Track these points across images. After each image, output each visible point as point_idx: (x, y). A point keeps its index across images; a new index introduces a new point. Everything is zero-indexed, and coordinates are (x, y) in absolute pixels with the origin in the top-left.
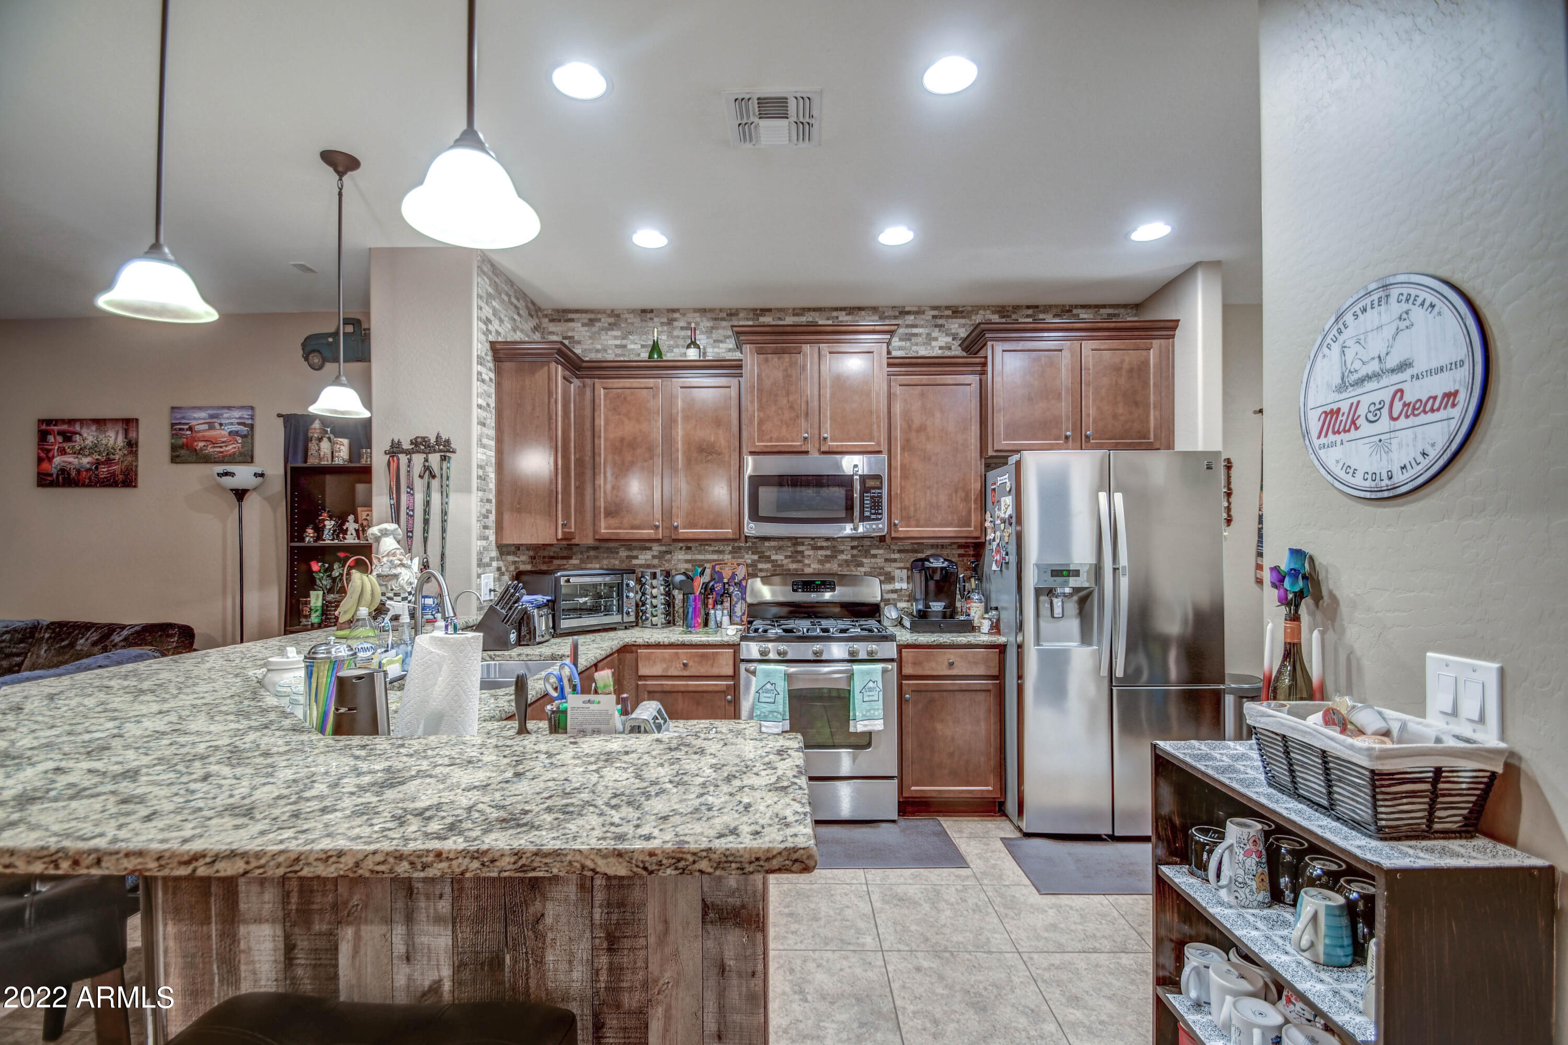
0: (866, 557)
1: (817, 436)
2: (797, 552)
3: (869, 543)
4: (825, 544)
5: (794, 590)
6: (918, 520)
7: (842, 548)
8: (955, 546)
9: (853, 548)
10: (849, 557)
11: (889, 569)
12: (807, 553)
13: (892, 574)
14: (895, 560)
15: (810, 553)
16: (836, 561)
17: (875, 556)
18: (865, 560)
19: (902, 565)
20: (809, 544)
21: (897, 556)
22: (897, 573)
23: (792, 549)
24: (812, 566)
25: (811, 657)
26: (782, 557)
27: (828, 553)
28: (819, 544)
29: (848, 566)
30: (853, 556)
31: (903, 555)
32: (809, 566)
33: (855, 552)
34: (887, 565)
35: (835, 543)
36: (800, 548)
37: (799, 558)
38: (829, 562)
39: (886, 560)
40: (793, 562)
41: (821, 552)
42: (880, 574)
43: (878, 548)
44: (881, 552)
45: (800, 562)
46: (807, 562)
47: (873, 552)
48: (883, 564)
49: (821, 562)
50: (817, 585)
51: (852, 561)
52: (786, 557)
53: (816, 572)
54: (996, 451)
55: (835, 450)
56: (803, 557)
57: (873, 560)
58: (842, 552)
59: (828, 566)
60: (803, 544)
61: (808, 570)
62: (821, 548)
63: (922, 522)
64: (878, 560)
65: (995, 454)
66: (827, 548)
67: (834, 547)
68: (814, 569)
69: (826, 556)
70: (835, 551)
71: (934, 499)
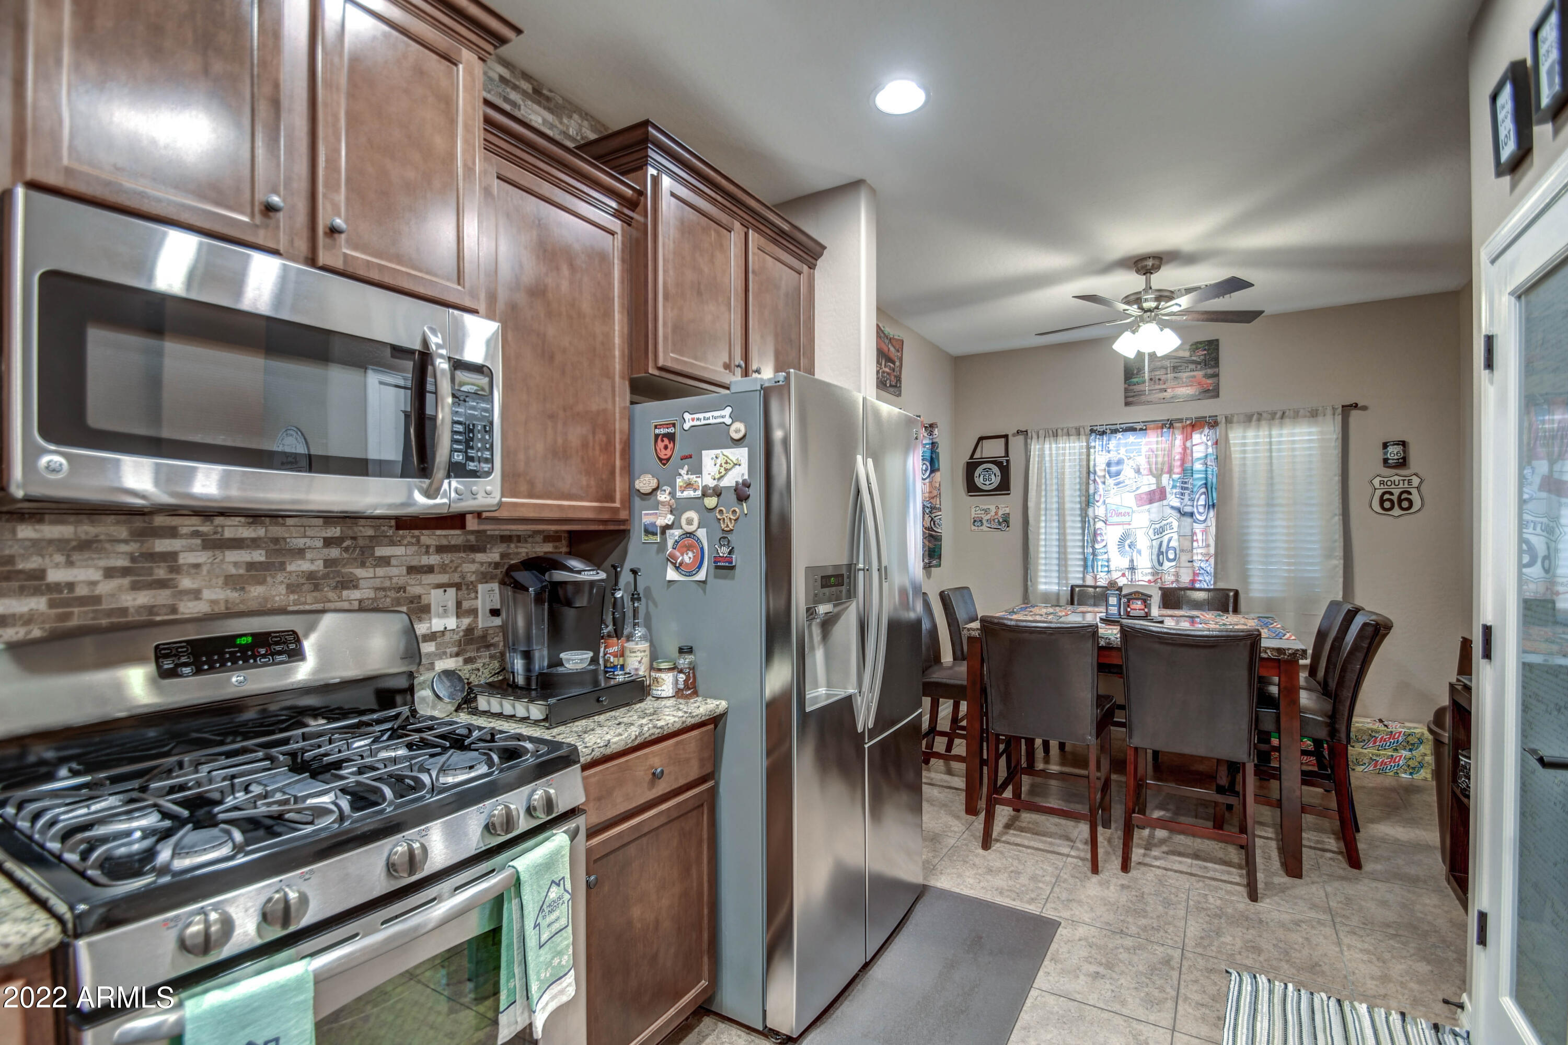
0: (363, 565)
1: (301, 218)
2: (153, 557)
3: (370, 532)
4: (247, 533)
5: (164, 674)
6: (531, 483)
7: (300, 543)
8: (539, 538)
9: (329, 542)
10: (319, 566)
11: (415, 590)
12: (186, 558)
13: (424, 601)
14: (430, 569)
15: (201, 557)
16: (280, 577)
17: (385, 561)
18: (360, 572)
19: (444, 578)
20: (196, 534)
21: (434, 559)
22: (435, 597)
23: (133, 547)
24: (207, 594)
25: (380, 885)
26: (95, 575)
27: (258, 556)
28: (228, 534)
29: (316, 588)
30: (328, 563)
31: (447, 558)
32: (196, 594)
33: (334, 553)
34: (412, 580)
35: (276, 531)
36: (162, 545)
37: (161, 573)
38: (262, 582)
39: (412, 570)
40: (135, 587)
41: (233, 556)
42: (398, 602)
43: (392, 543)
44: (399, 551)
45: (162, 584)
46: (186, 583)
47: (381, 551)
48: (401, 581)
49: (231, 581)
50: (244, 649)
51: (326, 576)
52: (110, 573)
53: (222, 608)
54: (661, 369)
55: (362, 272)
56: (175, 569)
57: (380, 572)
58: (300, 553)
59: (256, 591)
60: (173, 533)
61: (189, 608)
62: (237, 544)
63: (539, 487)
64: (393, 571)
65: (656, 373)
66: (254, 543)
67: (276, 541)
68: (213, 602)
69: (251, 566)
70: (279, 552)
71: (560, 441)
